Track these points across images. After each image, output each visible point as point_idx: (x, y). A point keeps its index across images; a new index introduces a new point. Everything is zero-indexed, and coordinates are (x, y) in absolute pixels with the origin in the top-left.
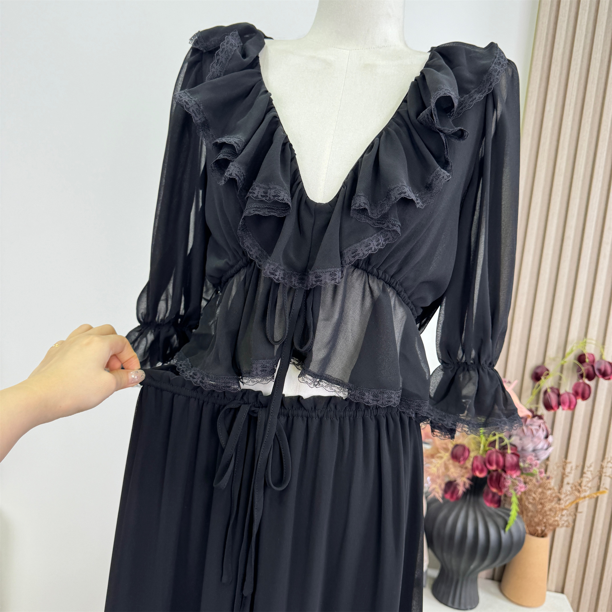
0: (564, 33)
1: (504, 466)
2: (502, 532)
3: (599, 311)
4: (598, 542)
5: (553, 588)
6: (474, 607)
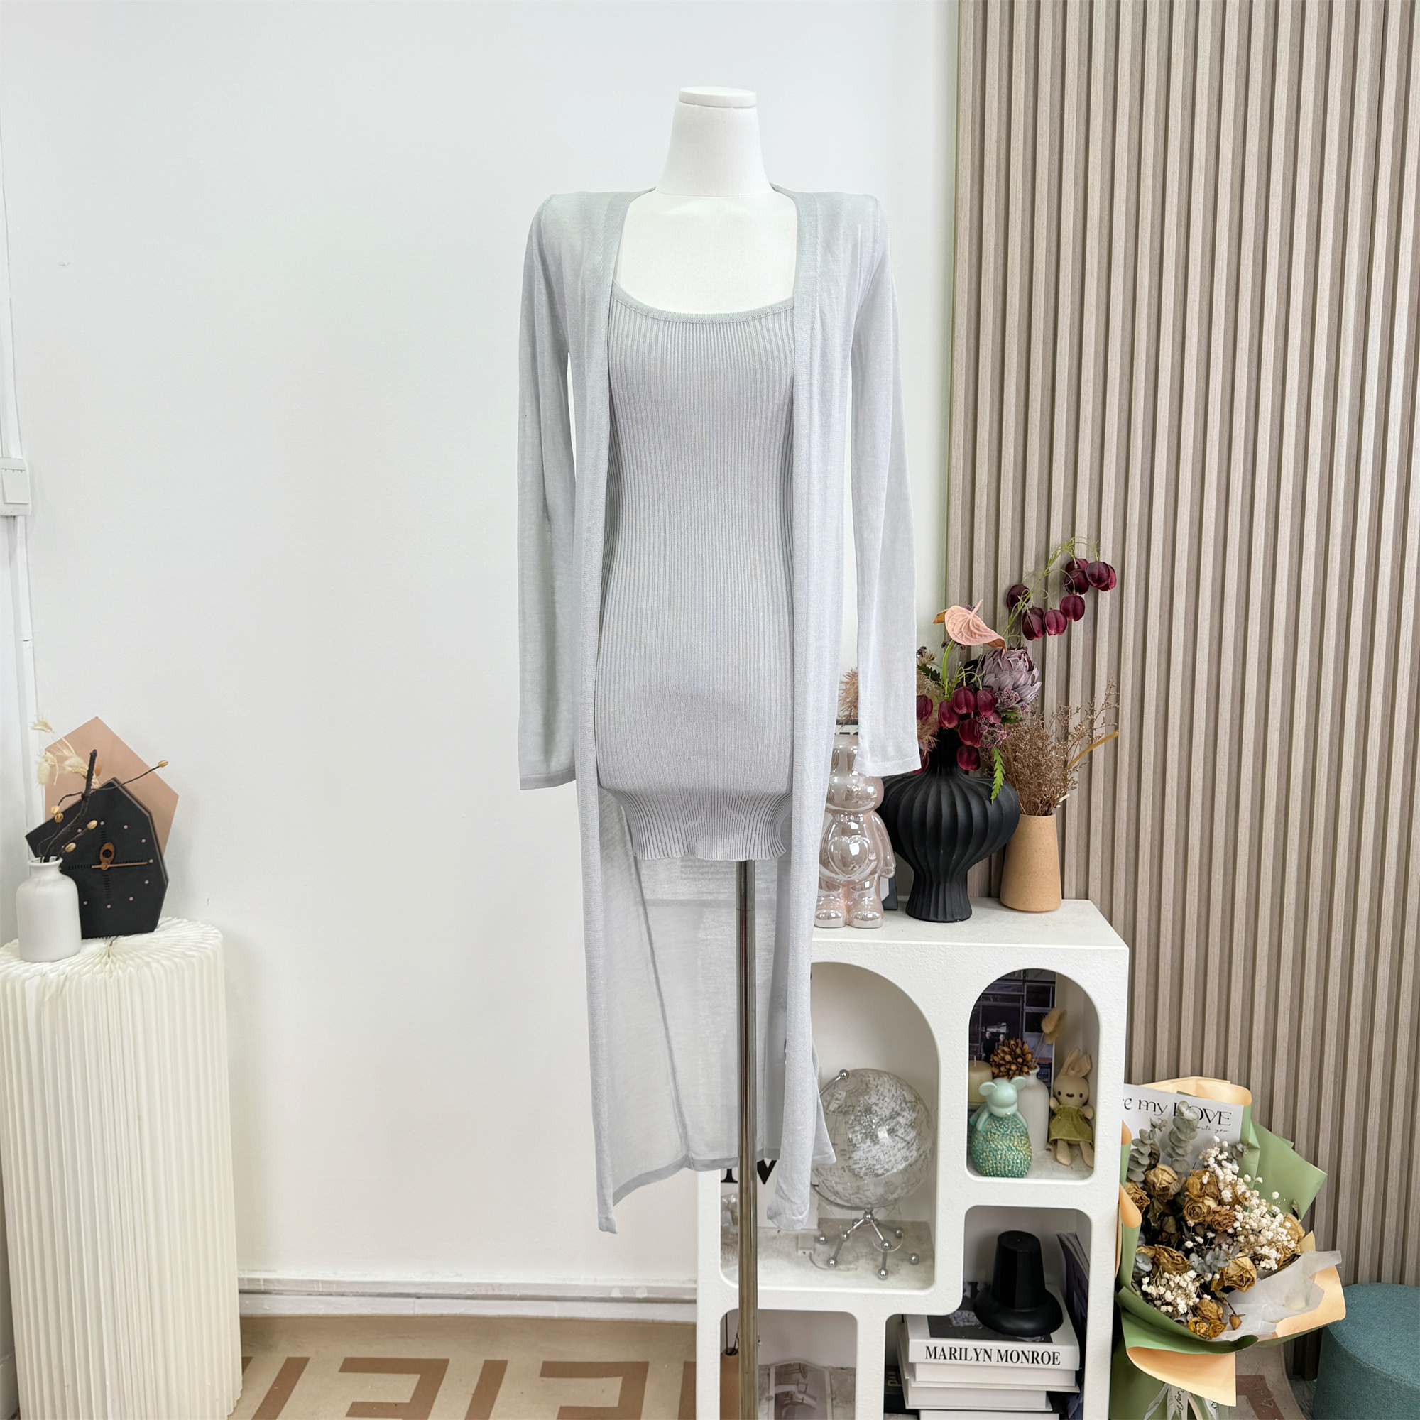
0: (995, 111)
1: (976, 706)
2: (987, 803)
3: (1086, 497)
5: (1071, 894)
6: (965, 917)
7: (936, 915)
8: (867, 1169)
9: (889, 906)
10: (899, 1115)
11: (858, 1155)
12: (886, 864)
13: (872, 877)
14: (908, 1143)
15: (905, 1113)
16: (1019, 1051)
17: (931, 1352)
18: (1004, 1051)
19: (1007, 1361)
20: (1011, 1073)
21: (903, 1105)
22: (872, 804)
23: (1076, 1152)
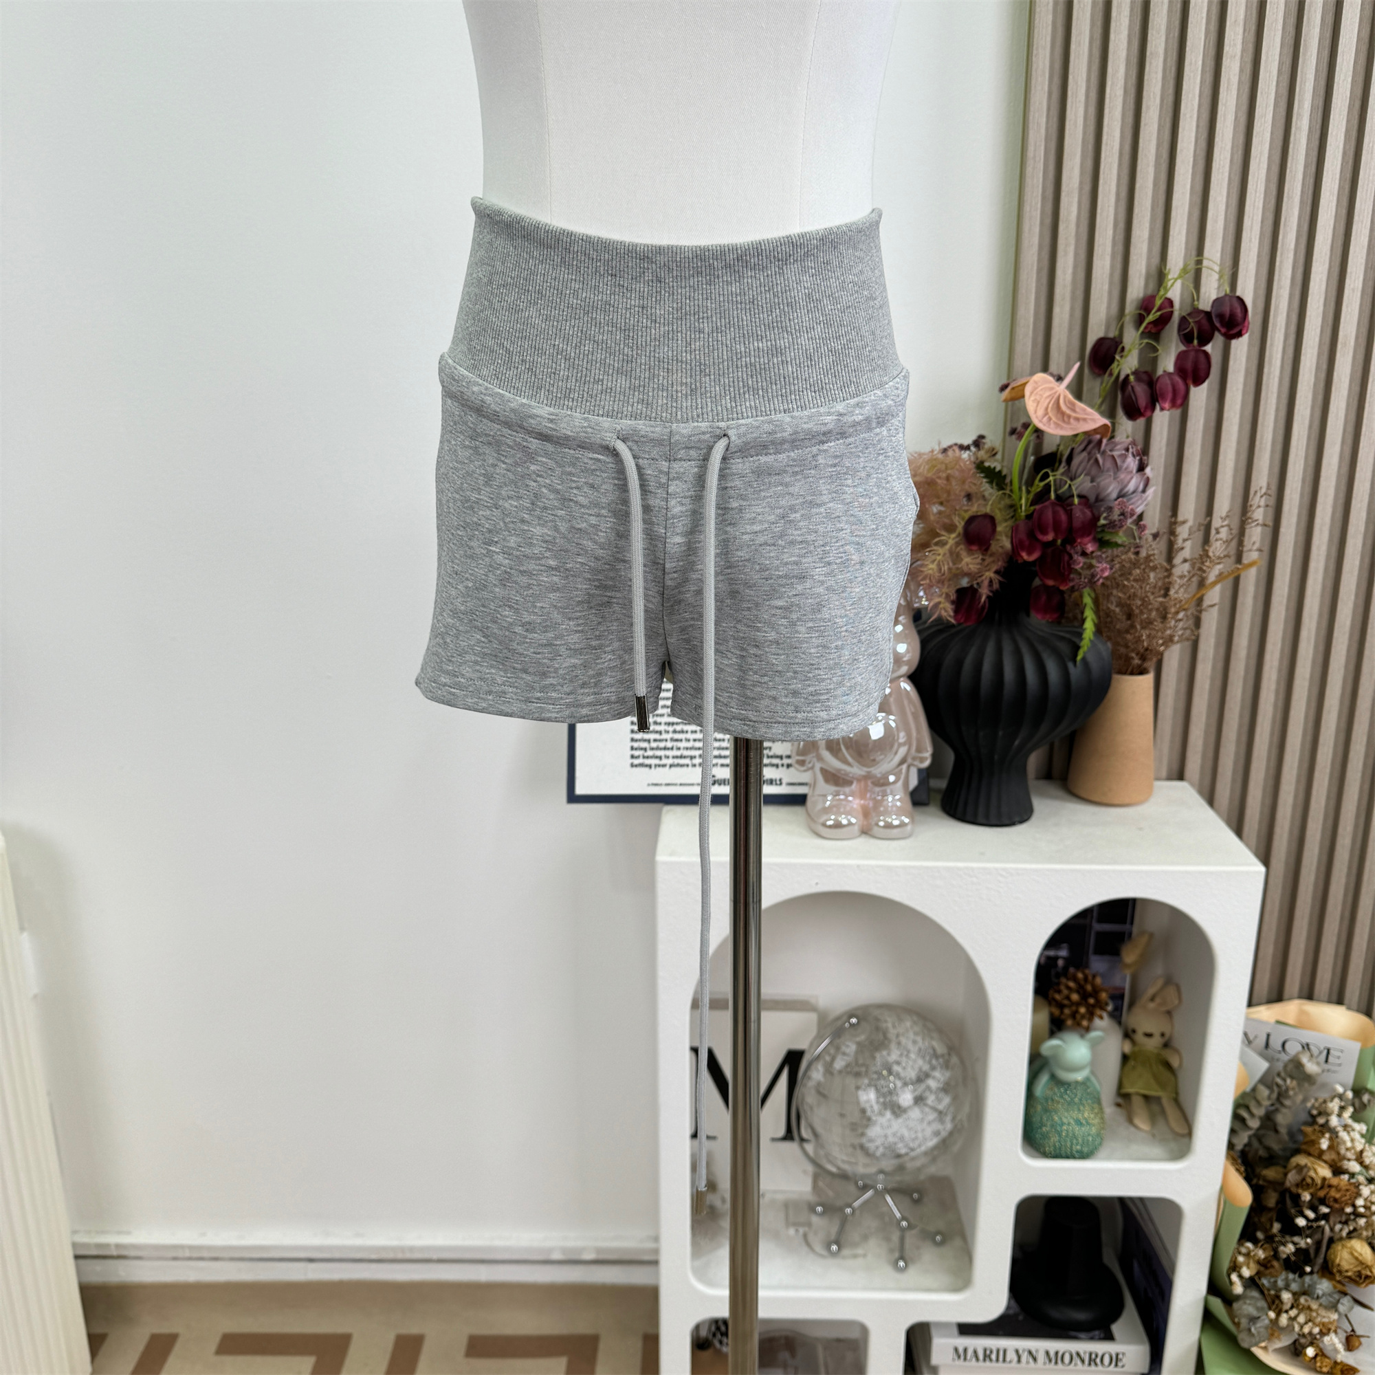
1: (1070, 528)
2: (1070, 665)
4: (1242, 673)
5: (1164, 774)
6: (1026, 818)
7: (987, 816)
8: (885, 1148)
9: (919, 799)
10: (927, 1076)
11: (874, 1132)
12: (919, 750)
13: (900, 767)
14: (940, 1113)
15: (937, 1074)
16: (1089, 988)
17: (958, 1353)
18: (1068, 988)
19: (1056, 1363)
20: (1078, 1017)
21: (934, 1062)
22: (904, 669)
23: (1155, 1108)
